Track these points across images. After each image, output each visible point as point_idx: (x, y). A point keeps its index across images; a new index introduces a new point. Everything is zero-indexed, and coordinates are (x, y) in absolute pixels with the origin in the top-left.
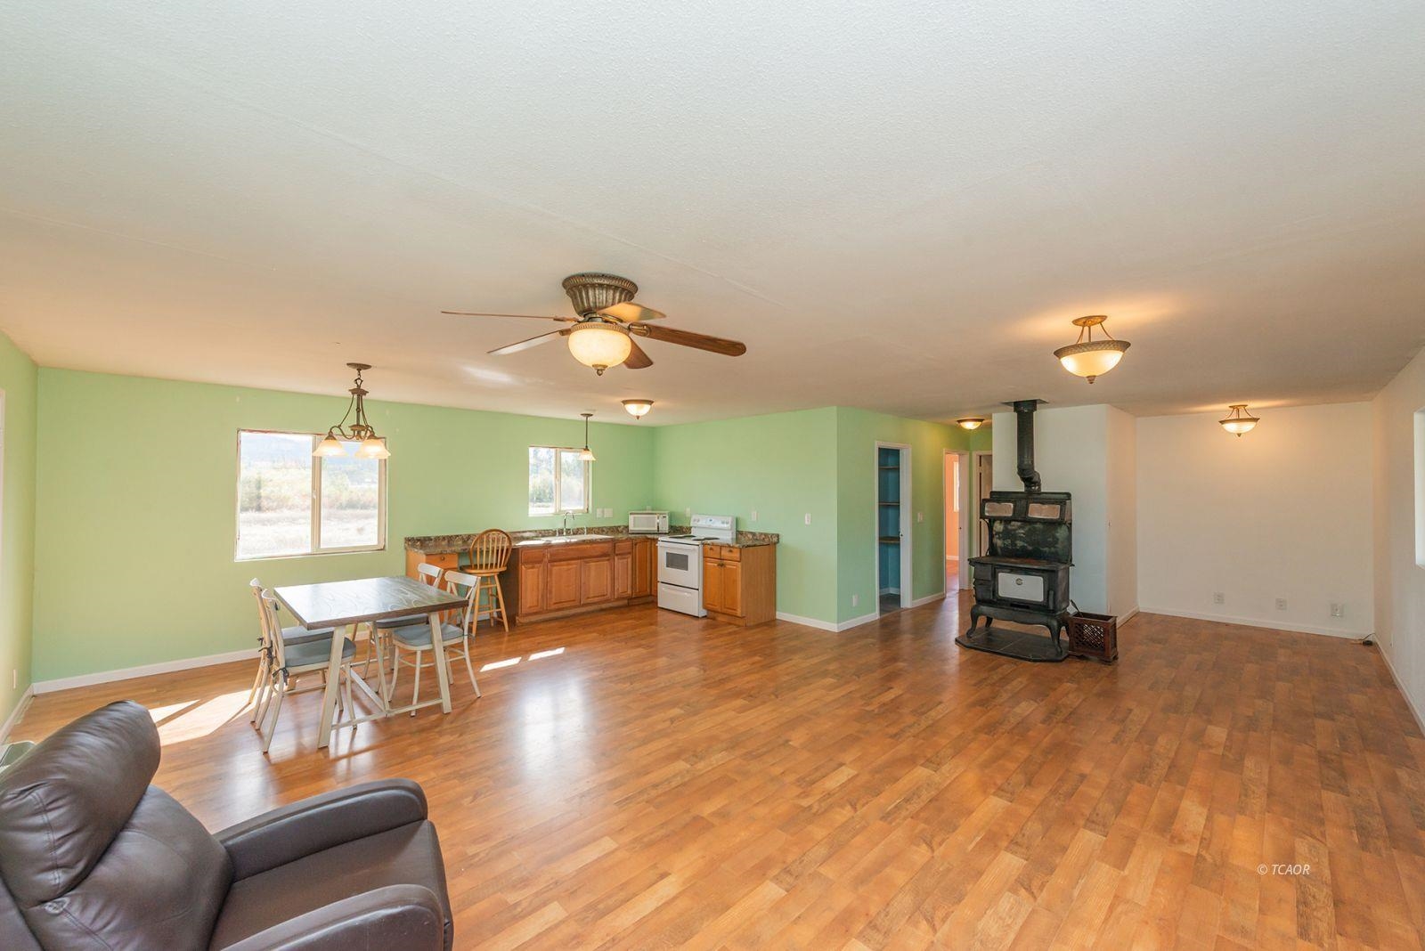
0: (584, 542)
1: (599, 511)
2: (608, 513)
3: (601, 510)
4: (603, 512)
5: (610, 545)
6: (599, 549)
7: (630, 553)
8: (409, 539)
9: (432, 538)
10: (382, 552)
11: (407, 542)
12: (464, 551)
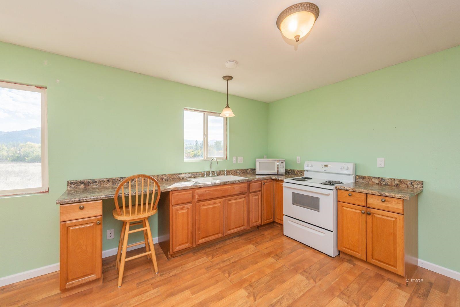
0: (226, 184)
1: (234, 159)
2: (240, 159)
3: (236, 157)
4: (237, 159)
5: (245, 185)
6: (237, 189)
7: (259, 191)
8: (72, 182)
9: (96, 180)
10: (45, 194)
11: (70, 185)
12: (109, 197)
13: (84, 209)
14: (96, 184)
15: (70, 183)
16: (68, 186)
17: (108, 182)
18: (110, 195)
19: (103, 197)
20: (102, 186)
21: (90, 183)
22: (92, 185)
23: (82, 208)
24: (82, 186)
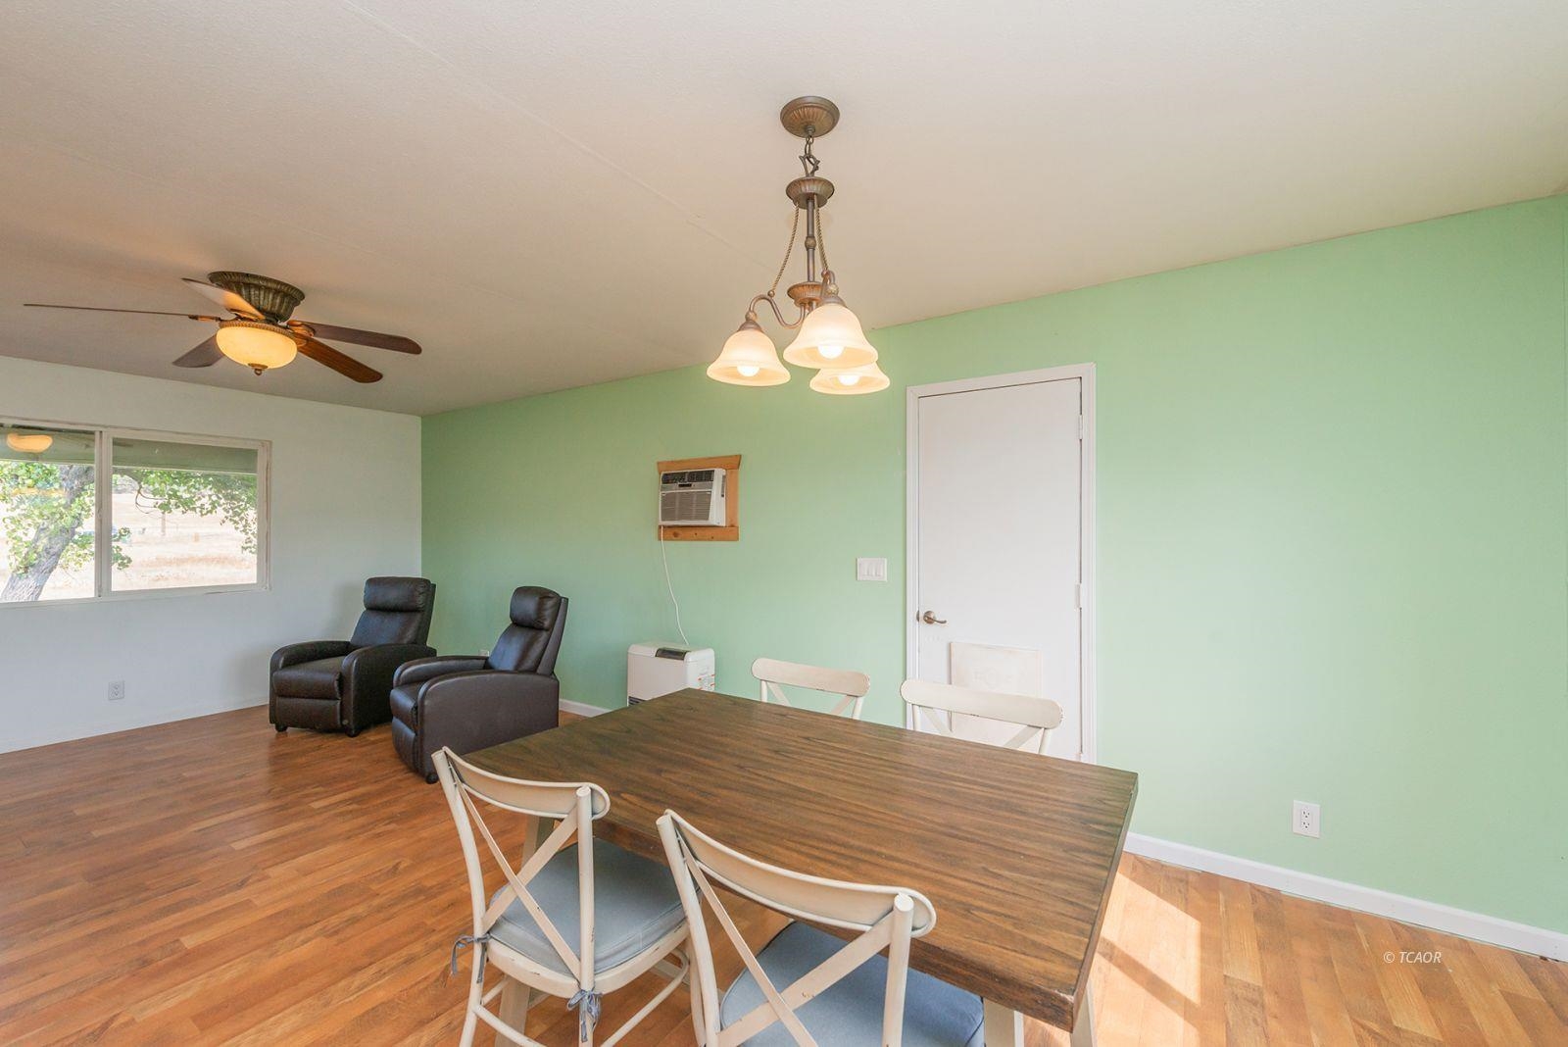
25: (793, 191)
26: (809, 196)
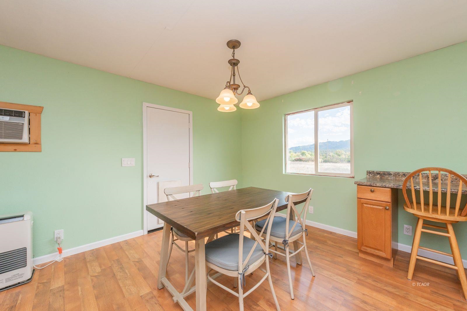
8: (370, 172)
9: (391, 173)
10: (351, 179)
11: (368, 174)
12: (397, 187)
13: (374, 192)
14: (391, 176)
15: (369, 173)
16: (367, 175)
17: (403, 176)
18: (399, 185)
19: (391, 186)
20: (397, 179)
21: (386, 175)
22: (387, 176)
23: (372, 191)
24: (378, 176)
25: (230, 62)
26: (234, 63)
